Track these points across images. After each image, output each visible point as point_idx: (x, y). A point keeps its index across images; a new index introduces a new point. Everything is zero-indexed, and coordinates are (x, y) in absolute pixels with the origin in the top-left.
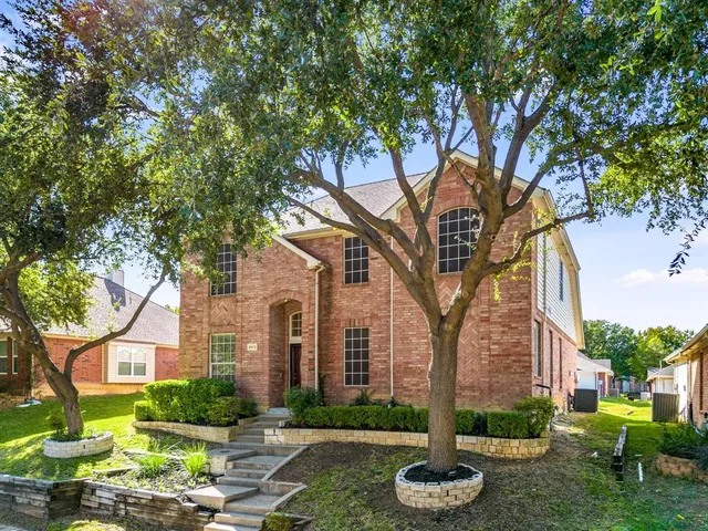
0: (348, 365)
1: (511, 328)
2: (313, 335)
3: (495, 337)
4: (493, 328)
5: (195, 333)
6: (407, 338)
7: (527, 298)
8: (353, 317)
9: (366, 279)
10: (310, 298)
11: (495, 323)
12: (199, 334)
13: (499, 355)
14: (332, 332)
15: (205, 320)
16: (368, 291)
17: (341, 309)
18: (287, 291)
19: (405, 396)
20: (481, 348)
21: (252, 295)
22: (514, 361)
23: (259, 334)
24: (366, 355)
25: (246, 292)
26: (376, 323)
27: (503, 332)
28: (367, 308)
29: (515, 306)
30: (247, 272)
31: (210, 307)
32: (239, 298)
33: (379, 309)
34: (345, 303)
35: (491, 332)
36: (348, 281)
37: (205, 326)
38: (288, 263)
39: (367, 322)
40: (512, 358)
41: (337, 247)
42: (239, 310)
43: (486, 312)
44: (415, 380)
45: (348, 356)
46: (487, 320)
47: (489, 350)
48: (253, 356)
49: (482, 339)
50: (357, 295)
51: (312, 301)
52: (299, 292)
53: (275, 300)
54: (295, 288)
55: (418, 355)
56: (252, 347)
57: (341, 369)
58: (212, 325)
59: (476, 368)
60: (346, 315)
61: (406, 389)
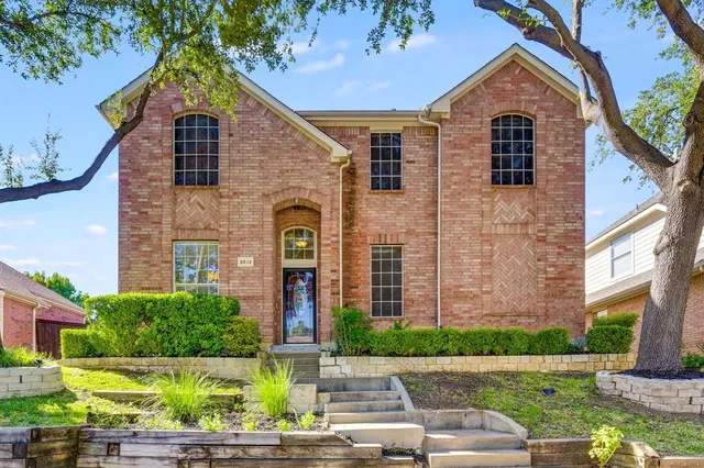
0: (375, 292)
1: (566, 250)
2: (338, 249)
3: (552, 259)
4: (549, 249)
5: (147, 238)
6: (458, 257)
7: (581, 218)
8: (383, 232)
9: (397, 185)
10: (332, 201)
11: (551, 243)
12: (155, 241)
13: (555, 279)
14: (357, 249)
15: (167, 220)
16: (401, 200)
17: (366, 221)
18: (299, 188)
19: (456, 325)
20: (538, 271)
21: (244, 189)
22: (569, 285)
23: (256, 244)
24: (398, 280)
25: (235, 185)
26: (413, 241)
27: (559, 253)
28: (401, 221)
29: (570, 226)
30: (236, 156)
31: (175, 202)
32: (224, 191)
33: (417, 224)
34: (372, 213)
35: (547, 253)
36: (375, 186)
37: (167, 228)
38: (300, 151)
39: (402, 239)
40: (567, 282)
41: (362, 143)
42: (225, 209)
43: (543, 231)
44: (466, 307)
45: (375, 280)
46: (543, 240)
47: (546, 272)
48: (245, 275)
49: (539, 260)
50: (388, 203)
51: (335, 205)
52: (316, 191)
53: (281, 198)
54: (310, 185)
55: (470, 277)
56: (246, 262)
57: (366, 296)
58: (176, 228)
59: (533, 292)
60: (374, 228)
61: (456, 317)
